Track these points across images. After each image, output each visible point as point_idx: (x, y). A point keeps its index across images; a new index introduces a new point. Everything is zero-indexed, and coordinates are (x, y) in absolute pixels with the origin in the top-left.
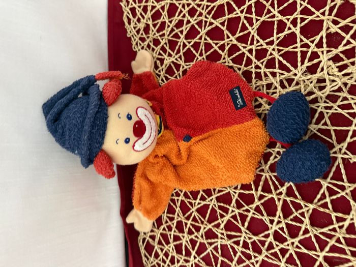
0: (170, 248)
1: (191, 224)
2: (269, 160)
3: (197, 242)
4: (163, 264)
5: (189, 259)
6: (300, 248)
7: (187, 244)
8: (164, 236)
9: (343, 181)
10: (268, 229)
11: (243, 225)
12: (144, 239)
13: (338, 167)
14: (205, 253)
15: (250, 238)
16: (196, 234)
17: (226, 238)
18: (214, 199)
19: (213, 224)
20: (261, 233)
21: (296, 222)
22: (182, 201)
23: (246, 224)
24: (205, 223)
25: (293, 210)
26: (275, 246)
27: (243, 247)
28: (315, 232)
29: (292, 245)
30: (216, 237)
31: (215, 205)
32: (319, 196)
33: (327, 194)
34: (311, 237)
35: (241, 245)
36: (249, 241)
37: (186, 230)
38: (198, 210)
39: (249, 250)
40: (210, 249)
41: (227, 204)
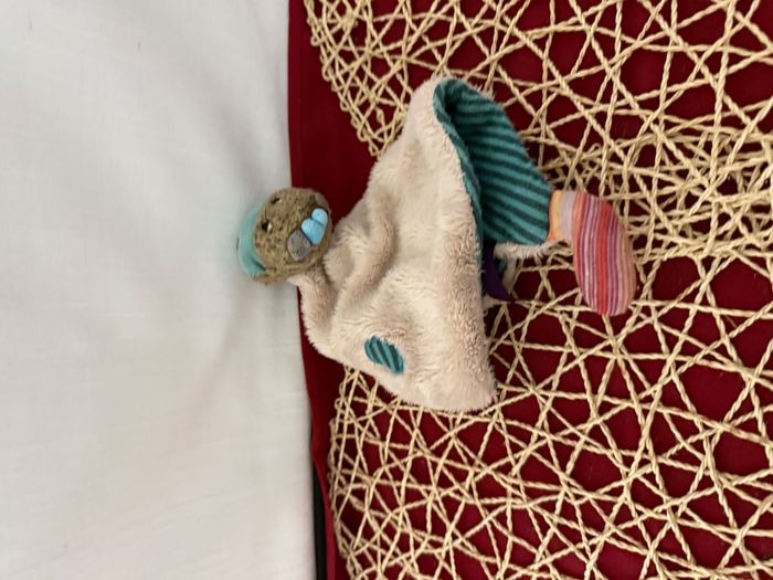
0: (400, 515)
1: (446, 466)
2: (623, 326)
3: (459, 503)
4: (383, 552)
5: (439, 539)
6: (691, 519)
7: (436, 508)
8: (385, 491)
10: (619, 477)
11: (563, 469)
12: (340, 498)
14: (477, 528)
15: (578, 497)
16: (457, 486)
17: (524, 496)
18: (498, 412)
19: (495, 465)
20: (603, 486)
21: (683, 462)
22: (426, 416)
23: (570, 466)
24: (478, 462)
25: (678, 435)
26: (634, 514)
27: (562, 515)
28: (727, 485)
29: (673, 513)
30: (502, 492)
31: (500, 425)
32: (736, 406)
33: (756, 401)
34: (715, 495)
35: (558, 511)
36: (576, 503)
37: (435, 478)
38: (460, 435)
39: (577, 522)
40: (488, 519)
41: (526, 423)
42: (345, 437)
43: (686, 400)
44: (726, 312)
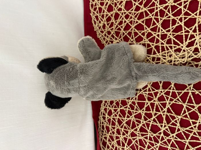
0: (115, 143)
1: (124, 130)
2: (157, 95)
3: (127, 139)
5: (124, 148)
6: (177, 139)
7: (122, 140)
8: (111, 137)
9: (193, 104)
10: (160, 130)
11: (148, 129)
12: (101, 139)
13: (190, 97)
14: (132, 144)
15: (152, 135)
16: (126, 135)
17: (141, 136)
18: (134, 117)
19: (134, 129)
20: (157, 132)
21: (173, 125)
22: (118, 119)
23: (150, 128)
24: (130, 129)
25: (171, 119)
26: (165, 138)
27: (150, 140)
28: (183, 130)
29: (173, 137)
30: (136, 135)
31: (134, 120)
32: (183, 112)
33: (186, 110)
34: (181, 132)
35: (148, 139)
36: (152, 137)
37: (122, 133)
38: (126, 123)
39: (153, 141)
40: (134, 142)
41: (139, 119)
42: (102, 125)
43: (172, 111)
44: (178, 91)
